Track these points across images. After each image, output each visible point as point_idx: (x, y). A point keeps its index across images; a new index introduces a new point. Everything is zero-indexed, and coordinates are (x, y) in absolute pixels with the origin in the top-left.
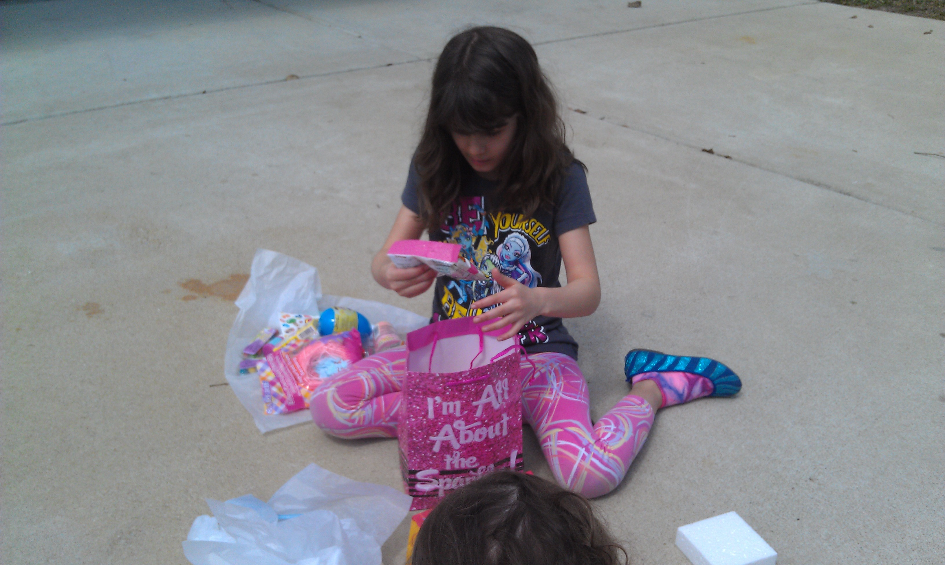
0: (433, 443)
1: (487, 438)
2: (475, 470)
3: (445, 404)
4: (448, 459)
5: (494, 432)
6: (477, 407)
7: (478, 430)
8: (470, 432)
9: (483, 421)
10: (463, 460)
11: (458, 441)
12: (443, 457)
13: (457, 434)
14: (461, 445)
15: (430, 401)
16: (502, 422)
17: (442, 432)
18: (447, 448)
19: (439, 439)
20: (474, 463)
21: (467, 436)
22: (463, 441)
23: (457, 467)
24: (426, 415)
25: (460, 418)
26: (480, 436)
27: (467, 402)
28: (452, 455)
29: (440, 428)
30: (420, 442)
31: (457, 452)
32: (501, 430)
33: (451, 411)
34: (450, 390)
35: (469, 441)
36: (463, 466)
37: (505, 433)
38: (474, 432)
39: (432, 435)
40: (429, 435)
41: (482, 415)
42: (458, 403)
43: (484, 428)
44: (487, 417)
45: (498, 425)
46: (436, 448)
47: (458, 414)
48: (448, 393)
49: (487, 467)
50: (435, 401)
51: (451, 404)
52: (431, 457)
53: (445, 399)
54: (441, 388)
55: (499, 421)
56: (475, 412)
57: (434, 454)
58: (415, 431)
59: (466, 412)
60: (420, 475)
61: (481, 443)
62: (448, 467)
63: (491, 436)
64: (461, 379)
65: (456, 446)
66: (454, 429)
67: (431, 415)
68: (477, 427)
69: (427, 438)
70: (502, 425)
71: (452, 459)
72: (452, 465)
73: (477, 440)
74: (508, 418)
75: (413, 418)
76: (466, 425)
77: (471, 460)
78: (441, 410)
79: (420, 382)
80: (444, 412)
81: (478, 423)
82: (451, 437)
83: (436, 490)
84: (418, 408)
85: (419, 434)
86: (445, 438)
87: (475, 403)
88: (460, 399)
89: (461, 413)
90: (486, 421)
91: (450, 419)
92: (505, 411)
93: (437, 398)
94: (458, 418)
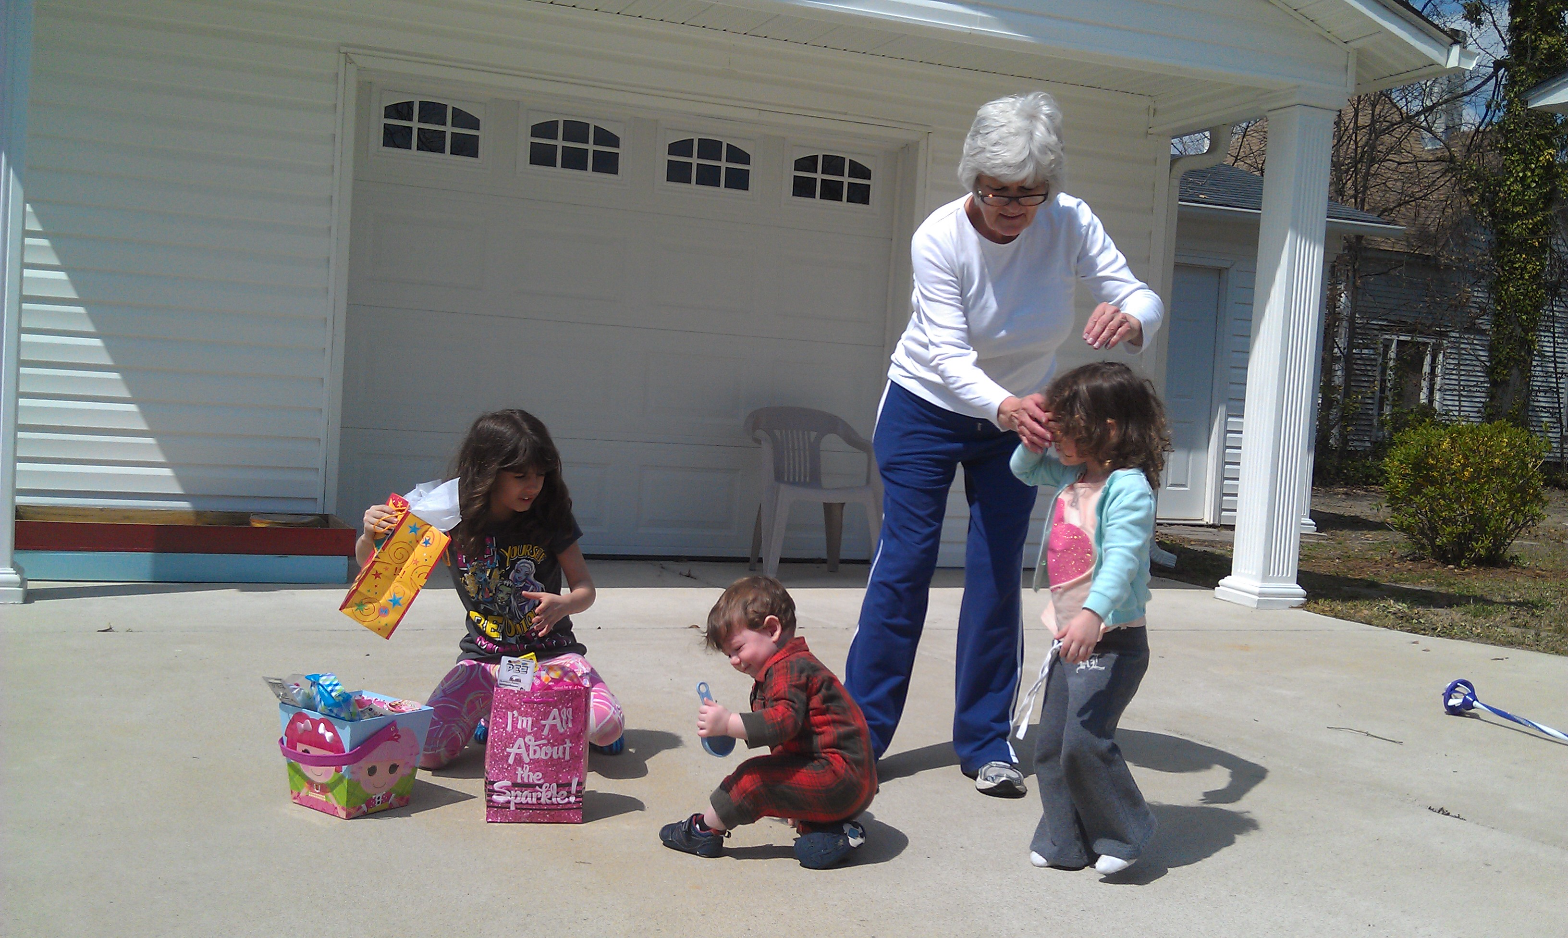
0: (509, 754)
1: (552, 756)
2: (541, 786)
3: (520, 719)
4: (519, 771)
5: (558, 753)
6: (544, 726)
7: (544, 747)
8: (538, 748)
9: (549, 740)
10: (531, 773)
11: (528, 755)
12: (516, 769)
13: (527, 748)
14: (531, 759)
15: (510, 714)
16: (565, 746)
17: (516, 745)
18: (519, 760)
19: (513, 751)
20: (540, 780)
21: (535, 751)
22: (532, 756)
23: (526, 780)
24: (505, 729)
25: (530, 733)
26: (546, 754)
27: (537, 719)
28: (522, 768)
29: (516, 740)
30: (499, 753)
31: (527, 766)
32: (564, 753)
33: (524, 726)
34: (525, 706)
35: (537, 756)
36: (531, 781)
37: (567, 757)
38: (541, 748)
39: (509, 747)
40: (507, 747)
41: (548, 735)
42: (530, 719)
43: (549, 747)
44: (552, 737)
45: (561, 748)
46: (511, 761)
47: (529, 730)
48: (523, 709)
49: (550, 785)
50: (513, 715)
51: (525, 719)
52: (506, 769)
53: (520, 714)
54: (518, 703)
55: (562, 744)
56: (543, 731)
57: (509, 765)
58: (496, 742)
59: (536, 729)
60: (497, 784)
61: (546, 761)
62: (519, 781)
63: (555, 756)
64: (533, 697)
65: (527, 760)
66: (525, 743)
67: (509, 728)
68: (544, 745)
69: (505, 749)
70: (565, 749)
71: (522, 772)
72: (522, 778)
73: (543, 757)
74: (570, 745)
75: (496, 730)
76: (535, 741)
77: (538, 776)
78: (517, 724)
80: (519, 726)
81: (545, 742)
82: (523, 751)
83: (509, 802)
84: (501, 720)
85: (499, 745)
86: (518, 751)
87: (543, 722)
88: (531, 715)
89: (532, 730)
90: (551, 741)
91: (523, 733)
92: (568, 737)
93: (515, 712)
94: (529, 734)
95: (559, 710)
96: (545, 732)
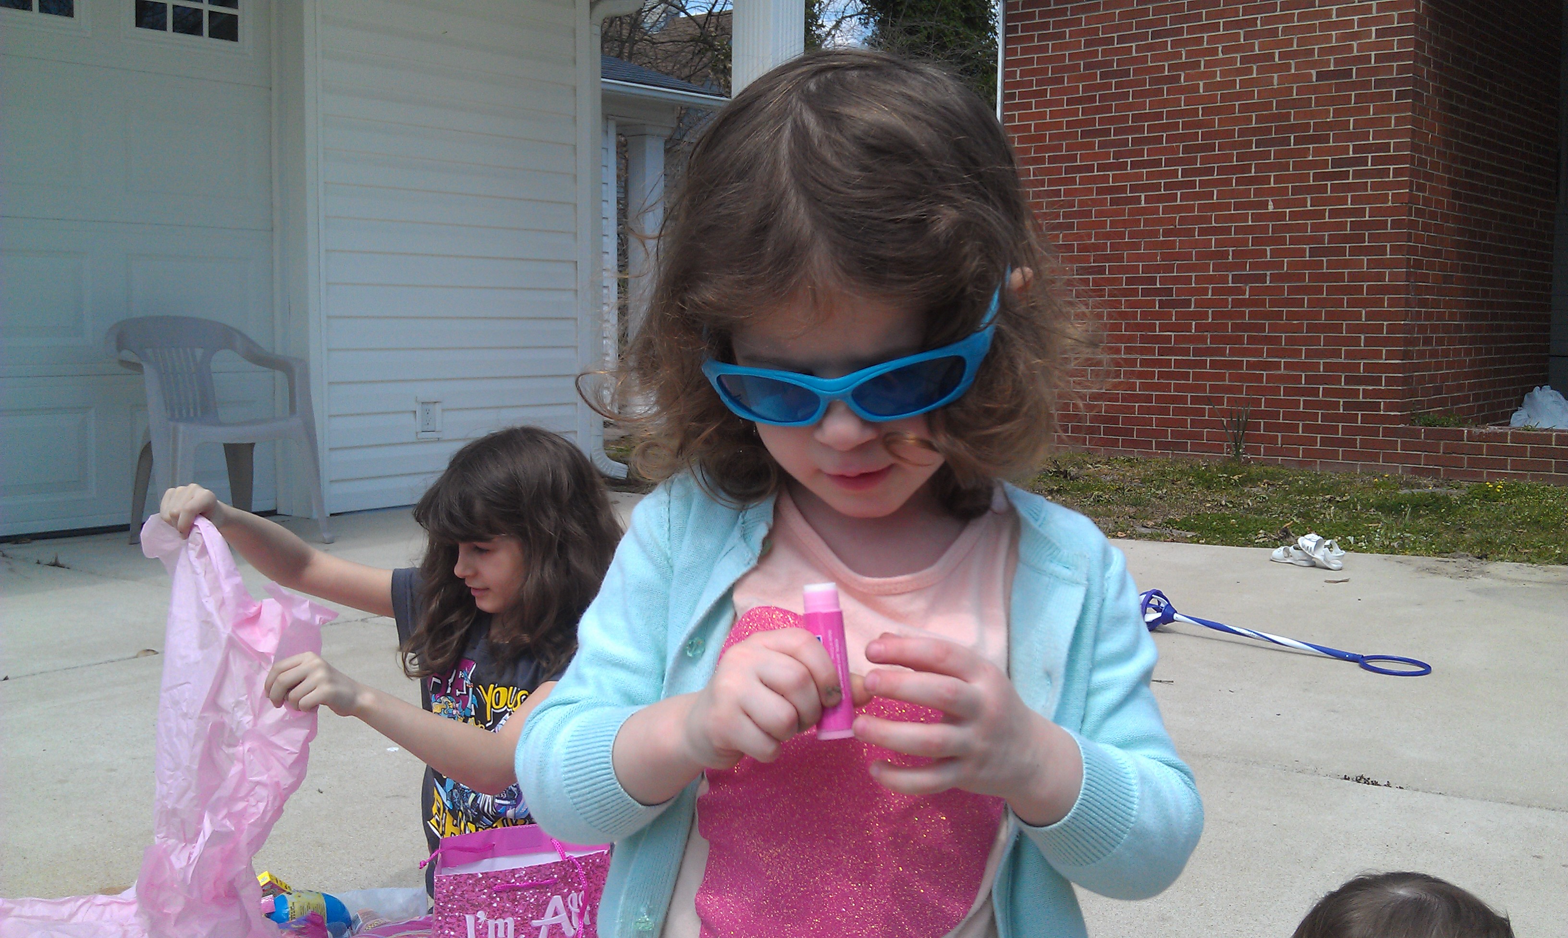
3: (491, 923)
6: (538, 929)
15: (470, 919)
27: (523, 919)
42: (510, 921)
48: (495, 905)
50: (477, 920)
51: (500, 922)
53: (491, 916)
54: (485, 896)
59: (523, 936)
64: (513, 881)
78: (487, 933)
79: (455, 889)
80: (491, 936)
84: (452, 933)
87: (535, 923)
88: (512, 913)
93: (481, 915)
95: (564, 897)
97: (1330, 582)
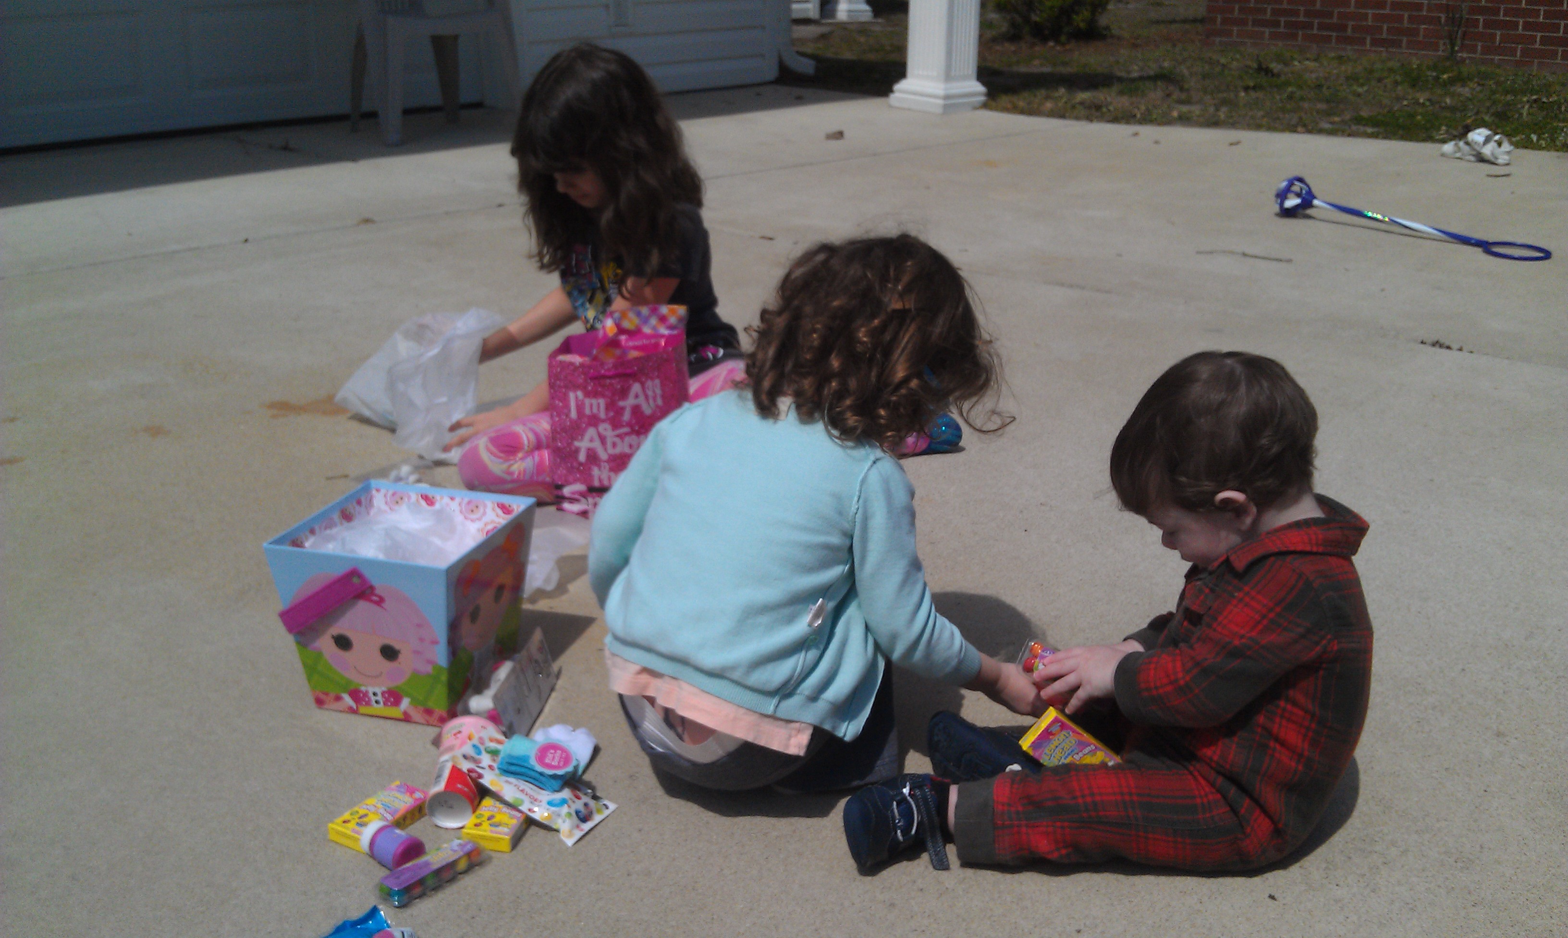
0: (577, 450)
3: (587, 401)
4: (596, 472)
6: (624, 408)
7: (627, 437)
8: (617, 440)
11: (606, 450)
12: (591, 470)
13: (603, 439)
14: (610, 455)
15: (572, 395)
17: (587, 436)
18: (593, 457)
19: (583, 445)
21: (615, 444)
22: (611, 451)
24: (568, 414)
25: (605, 420)
26: (630, 446)
27: (611, 401)
28: (599, 467)
29: (585, 430)
30: (564, 449)
31: (606, 464)
33: (595, 410)
34: (592, 384)
35: (618, 451)
38: (622, 439)
39: (576, 440)
40: (573, 440)
41: (631, 421)
42: (602, 402)
43: (634, 437)
44: (637, 423)
46: (582, 457)
47: (602, 415)
48: (590, 388)
50: (577, 398)
51: (594, 402)
52: (577, 469)
53: (587, 395)
54: (582, 381)
56: (622, 414)
57: (581, 464)
58: (559, 434)
59: (612, 413)
60: (567, 491)
64: (603, 371)
65: (603, 456)
66: (599, 435)
67: (574, 414)
68: (627, 434)
69: (572, 444)
71: (600, 473)
72: (600, 480)
73: (627, 450)
76: (613, 430)
78: (584, 409)
79: (561, 372)
80: (587, 411)
82: (597, 445)
84: (560, 404)
85: (564, 437)
86: (591, 445)
87: (621, 404)
88: (603, 396)
89: (607, 414)
90: (636, 428)
91: (594, 421)
93: (580, 394)
94: (603, 421)
95: (643, 385)
96: (627, 416)
97: (1491, 176)
